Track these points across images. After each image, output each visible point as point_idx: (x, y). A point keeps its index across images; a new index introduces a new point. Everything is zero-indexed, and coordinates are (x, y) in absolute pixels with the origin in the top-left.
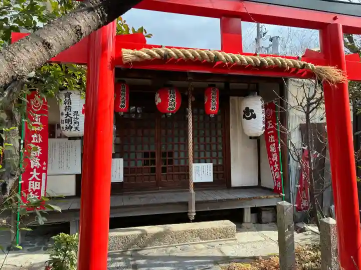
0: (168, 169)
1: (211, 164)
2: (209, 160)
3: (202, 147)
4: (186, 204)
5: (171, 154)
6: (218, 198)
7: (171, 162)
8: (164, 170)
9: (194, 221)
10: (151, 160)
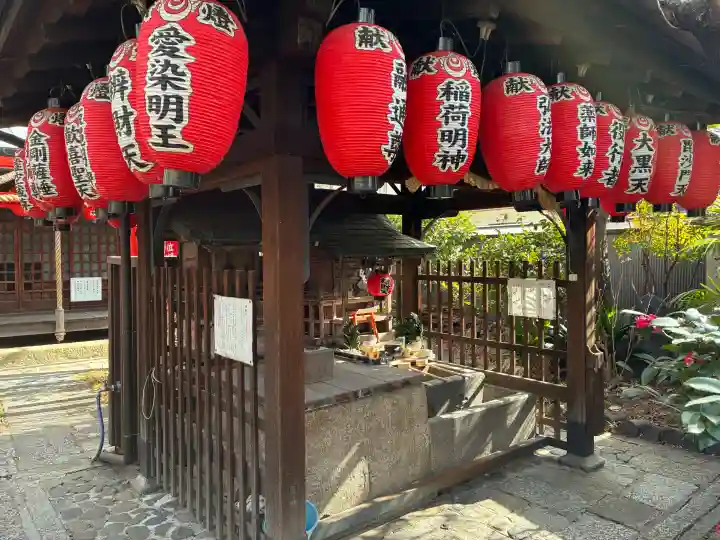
0: (34, 286)
1: (99, 279)
2: (96, 274)
3: (86, 257)
4: (53, 324)
5: (38, 266)
6: (97, 316)
7: (38, 276)
8: (28, 286)
9: (61, 342)
10: (8, 274)
